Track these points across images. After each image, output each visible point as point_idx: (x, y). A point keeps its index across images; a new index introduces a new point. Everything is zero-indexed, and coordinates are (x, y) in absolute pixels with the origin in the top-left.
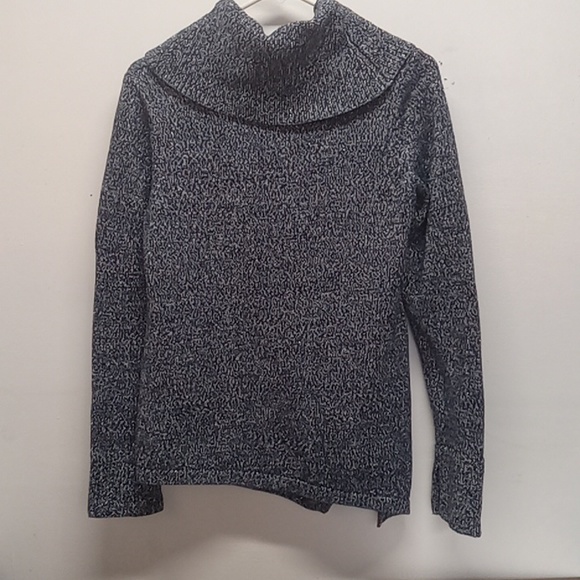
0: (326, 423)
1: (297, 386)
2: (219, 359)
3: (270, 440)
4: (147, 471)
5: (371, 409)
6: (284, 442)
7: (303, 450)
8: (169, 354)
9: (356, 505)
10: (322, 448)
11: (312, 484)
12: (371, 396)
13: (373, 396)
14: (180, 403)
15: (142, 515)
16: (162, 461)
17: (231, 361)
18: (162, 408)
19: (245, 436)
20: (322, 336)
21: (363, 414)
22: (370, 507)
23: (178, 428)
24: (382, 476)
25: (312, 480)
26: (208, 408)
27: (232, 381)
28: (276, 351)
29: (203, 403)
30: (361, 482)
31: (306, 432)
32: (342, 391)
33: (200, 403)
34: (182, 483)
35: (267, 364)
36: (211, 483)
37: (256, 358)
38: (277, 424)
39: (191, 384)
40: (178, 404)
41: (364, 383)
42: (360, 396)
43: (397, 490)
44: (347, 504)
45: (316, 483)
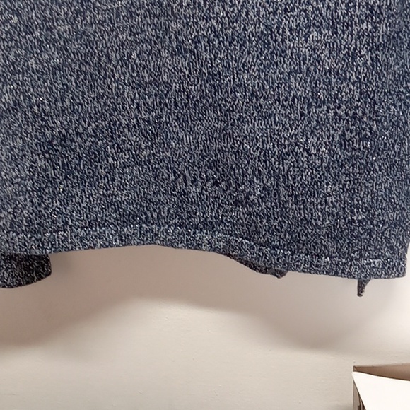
0: (283, 158)
1: (235, 99)
2: (104, 59)
3: (194, 181)
4: (11, 234)
5: (359, 133)
6: (216, 184)
7: (247, 197)
8: (17, 55)
9: (327, 273)
10: (277, 194)
11: (261, 245)
12: (359, 113)
13: (364, 113)
14: (48, 133)
15: (20, 285)
16: (30, 221)
17: (125, 60)
18: (20, 143)
19: (156, 176)
20: (275, 12)
21: (344, 142)
22: (350, 275)
23: (51, 171)
24: (370, 232)
25: (261, 240)
26: (95, 136)
27: (129, 93)
28: (196, 41)
29: (85, 129)
30: (337, 242)
31: (250, 171)
32: (310, 106)
33: (81, 130)
34: (67, 249)
35: (182, 63)
36: (111, 245)
37: (164, 53)
38: (203, 158)
39: (63, 101)
40: (44, 135)
41: (348, 91)
42: (341, 113)
43: (392, 248)
44: (316, 272)
45: (267, 244)
